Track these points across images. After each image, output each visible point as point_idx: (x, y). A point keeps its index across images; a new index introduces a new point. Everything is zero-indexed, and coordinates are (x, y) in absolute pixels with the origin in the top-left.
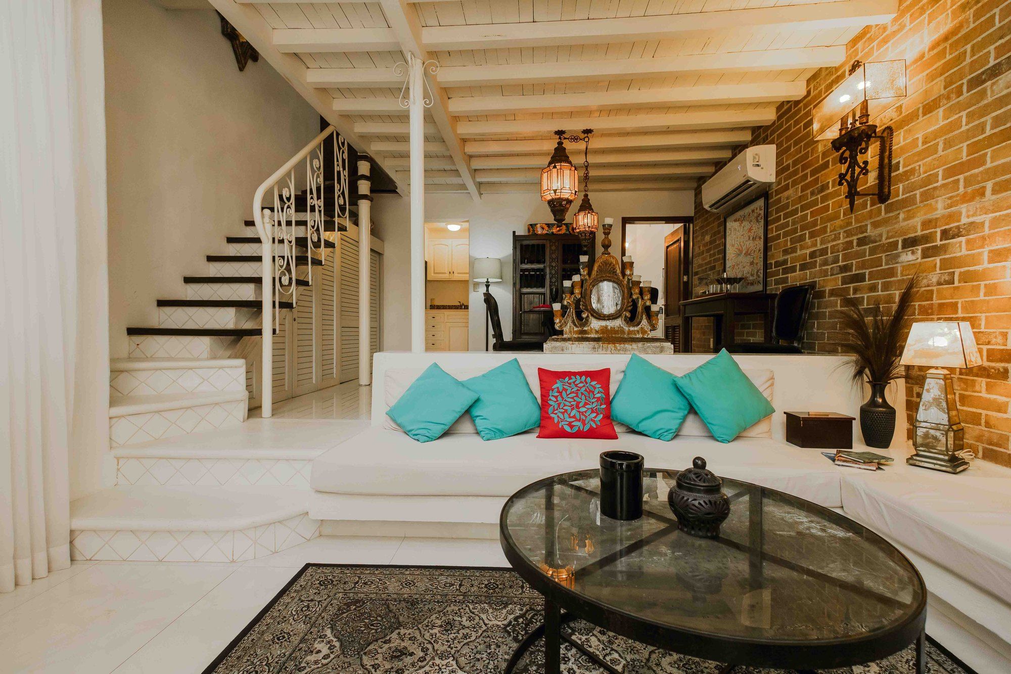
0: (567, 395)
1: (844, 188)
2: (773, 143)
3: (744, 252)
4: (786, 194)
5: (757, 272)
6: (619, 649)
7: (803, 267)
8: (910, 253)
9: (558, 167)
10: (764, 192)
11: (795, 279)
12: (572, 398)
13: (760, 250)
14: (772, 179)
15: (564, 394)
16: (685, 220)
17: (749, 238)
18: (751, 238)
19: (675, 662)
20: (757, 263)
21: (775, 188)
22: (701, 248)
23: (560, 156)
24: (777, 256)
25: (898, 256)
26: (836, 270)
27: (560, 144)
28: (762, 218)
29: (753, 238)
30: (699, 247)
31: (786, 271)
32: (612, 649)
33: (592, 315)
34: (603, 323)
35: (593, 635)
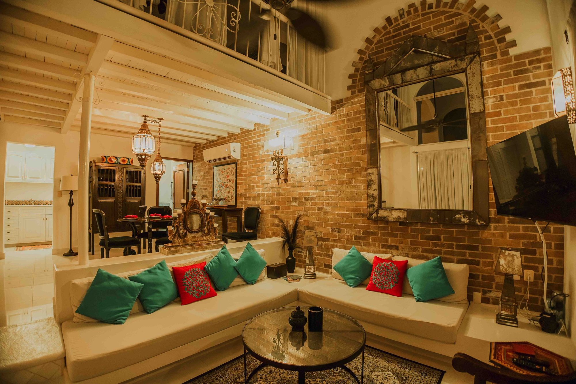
0: (192, 279)
1: (275, 176)
2: (239, 143)
3: (224, 186)
4: (245, 166)
5: (232, 196)
6: (271, 380)
7: (254, 199)
8: (295, 202)
9: (146, 137)
10: (235, 162)
11: (251, 203)
12: (195, 281)
13: (233, 187)
14: (239, 158)
15: (190, 279)
16: (188, 161)
17: (227, 181)
18: (228, 180)
19: (288, 374)
20: (232, 193)
21: (240, 162)
22: (198, 177)
23: (144, 129)
24: (241, 191)
25: (291, 202)
26: (268, 203)
27: (145, 122)
28: (234, 173)
29: (229, 181)
30: (197, 177)
31: (246, 199)
32: (269, 381)
33: (189, 232)
34: (193, 235)
35: (260, 381)
